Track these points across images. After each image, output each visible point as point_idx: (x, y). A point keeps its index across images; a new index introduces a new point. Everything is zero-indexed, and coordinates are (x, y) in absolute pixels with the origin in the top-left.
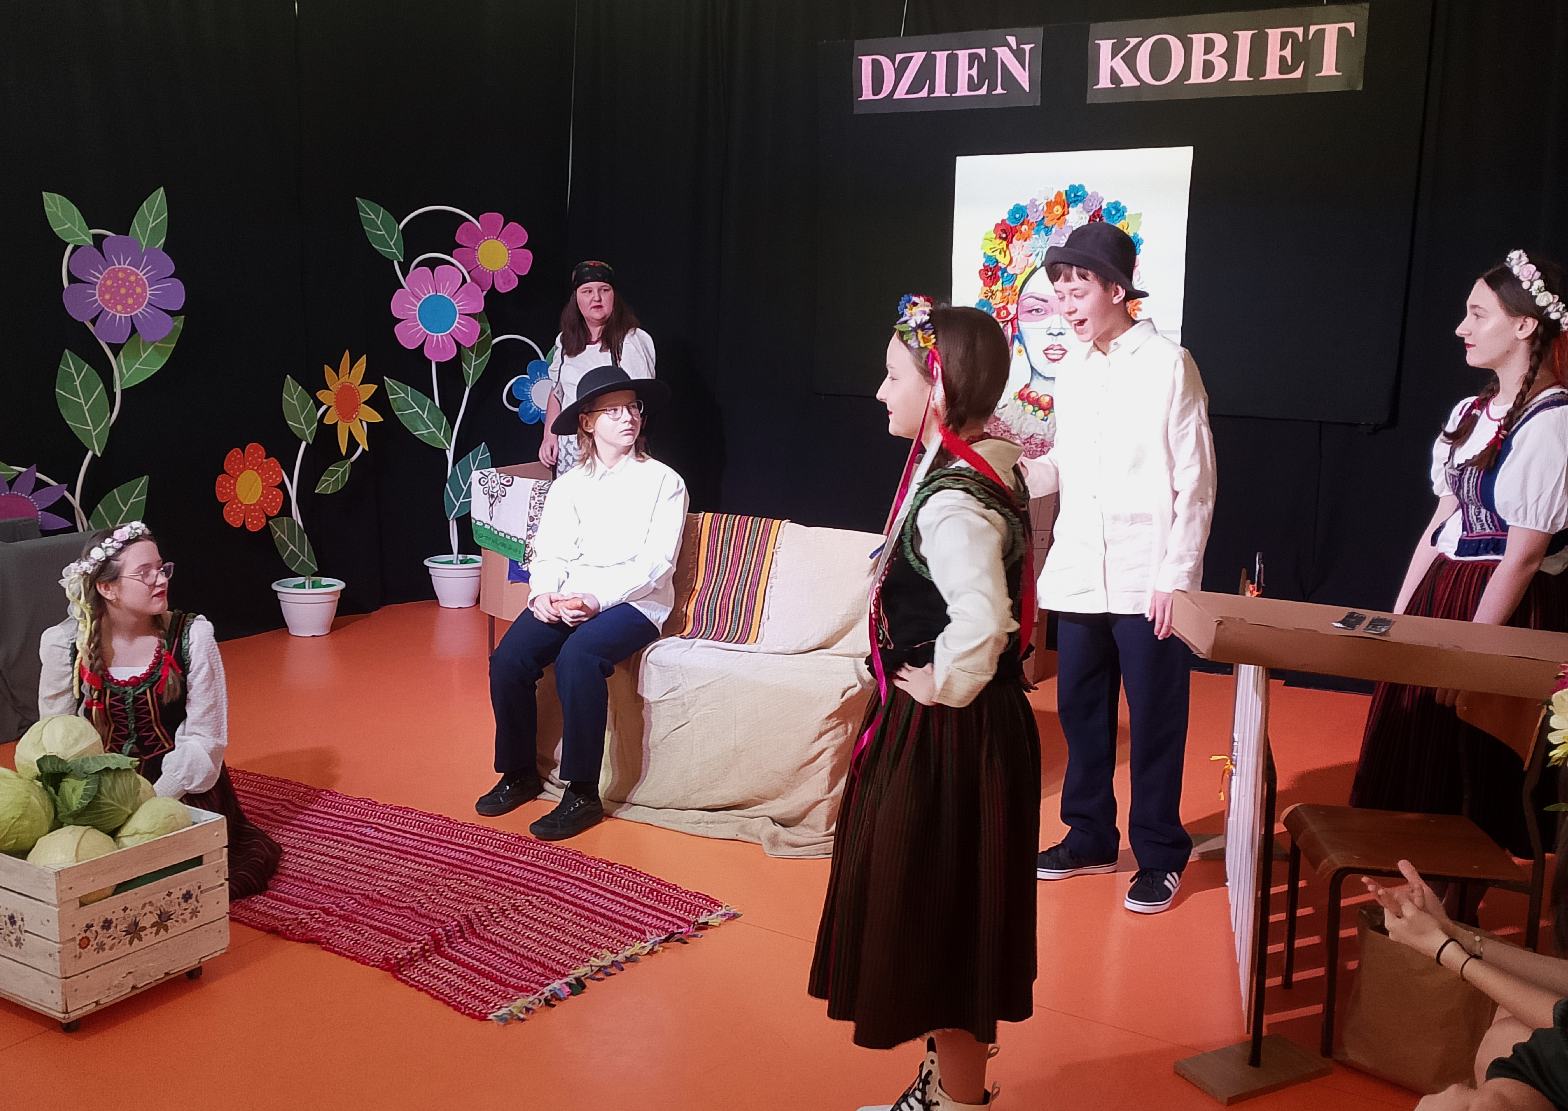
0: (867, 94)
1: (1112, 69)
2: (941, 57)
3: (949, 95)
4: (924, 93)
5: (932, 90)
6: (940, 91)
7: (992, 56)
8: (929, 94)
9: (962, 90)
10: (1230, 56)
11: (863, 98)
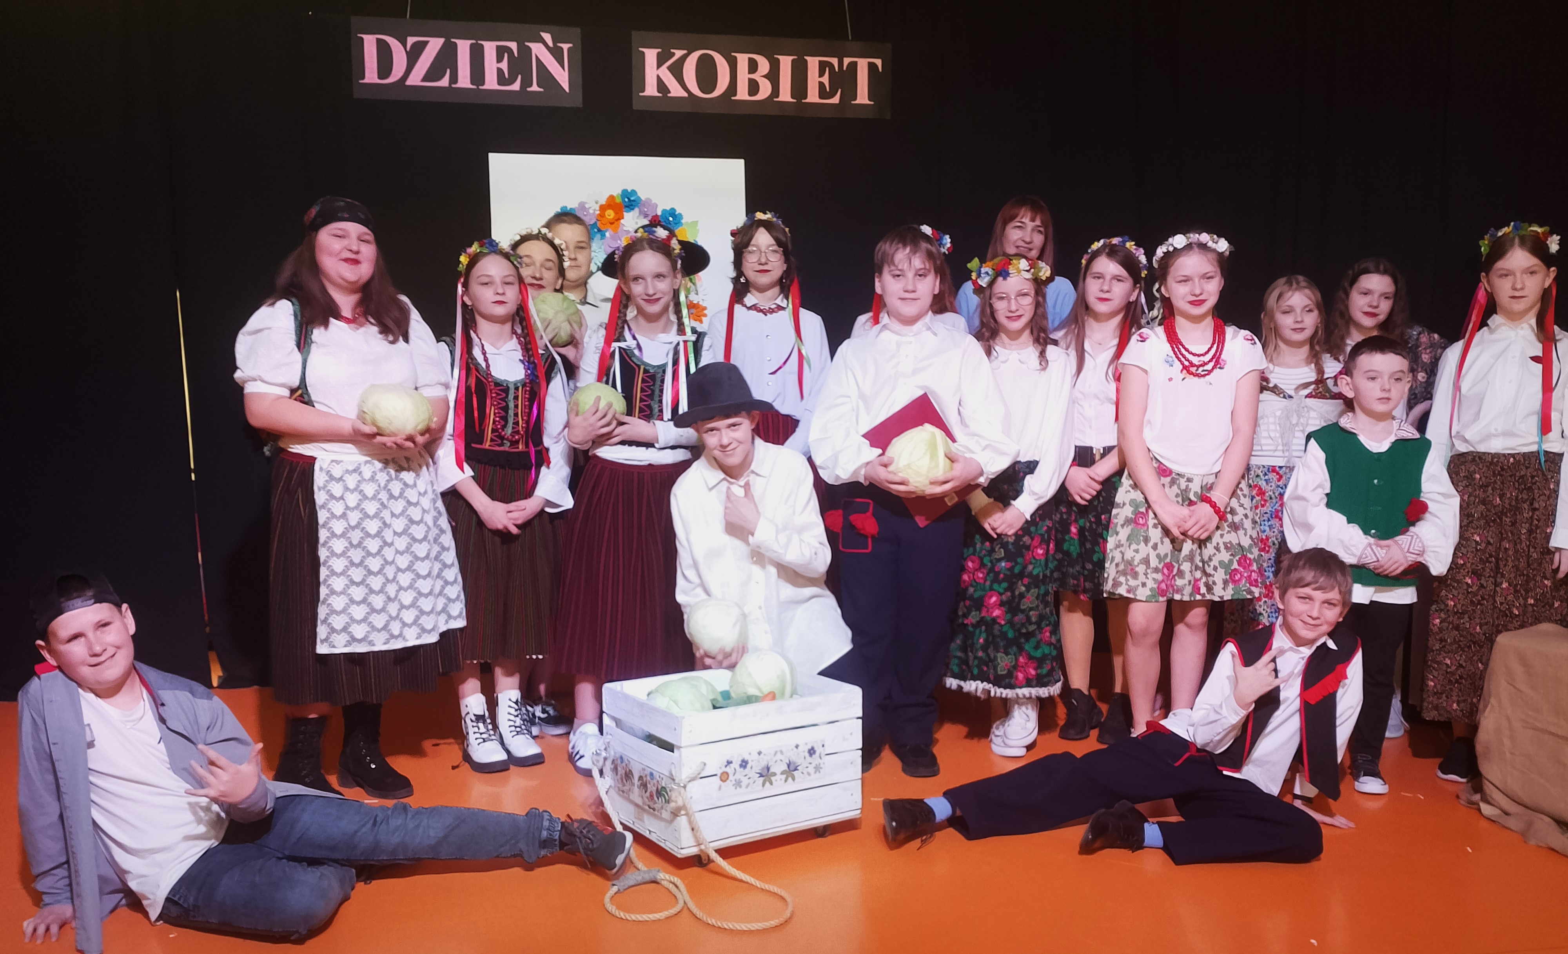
0: (371, 76)
1: (658, 76)
2: (463, 47)
3: (474, 87)
4: (445, 82)
5: (454, 79)
6: (464, 81)
7: (526, 52)
8: (450, 84)
9: (491, 82)
10: (773, 76)
11: (366, 81)
